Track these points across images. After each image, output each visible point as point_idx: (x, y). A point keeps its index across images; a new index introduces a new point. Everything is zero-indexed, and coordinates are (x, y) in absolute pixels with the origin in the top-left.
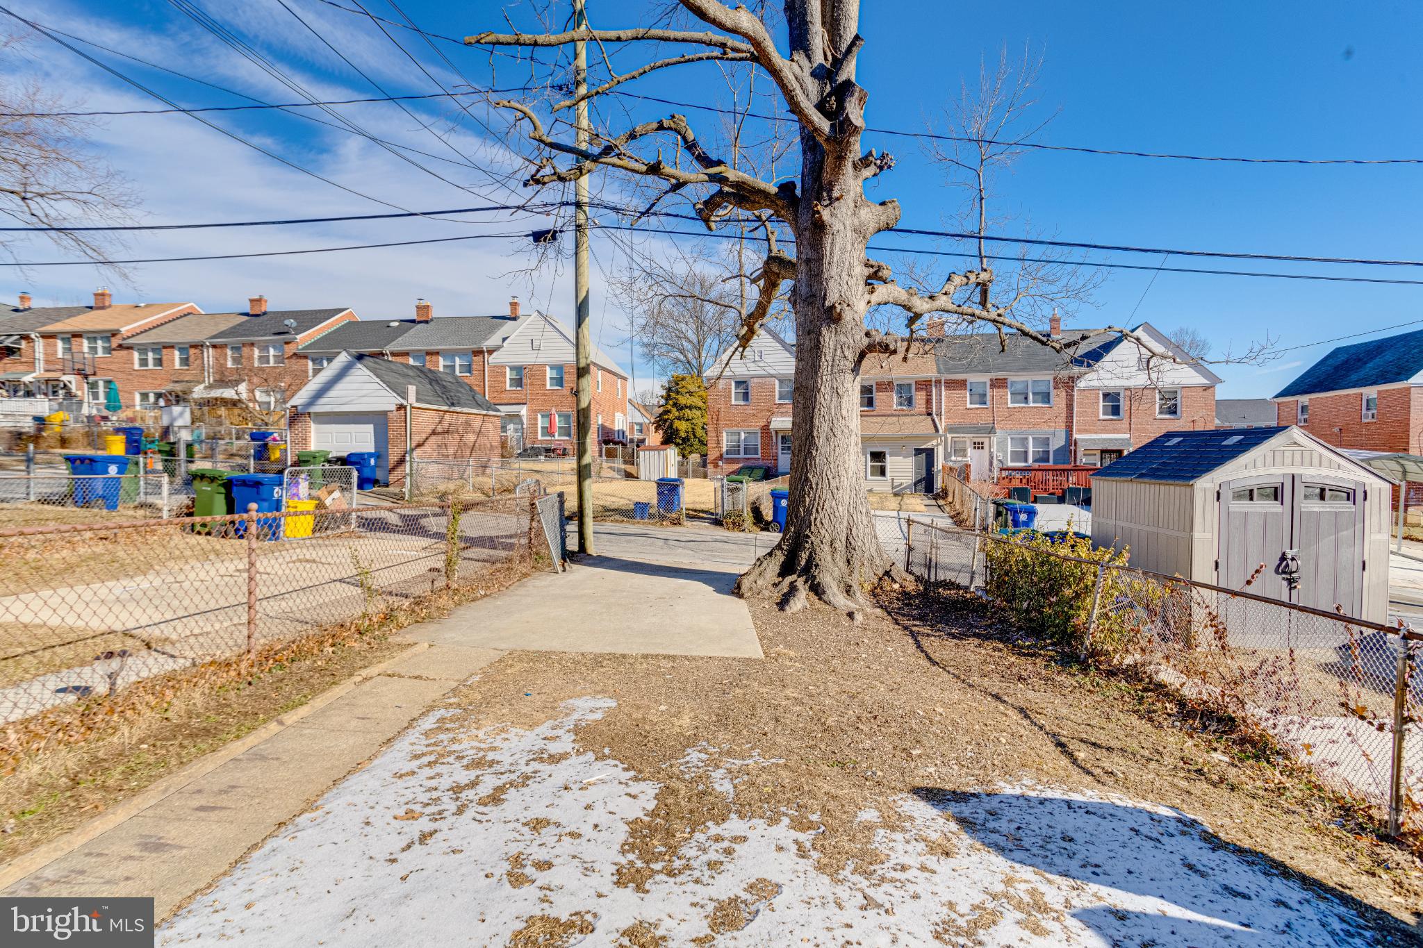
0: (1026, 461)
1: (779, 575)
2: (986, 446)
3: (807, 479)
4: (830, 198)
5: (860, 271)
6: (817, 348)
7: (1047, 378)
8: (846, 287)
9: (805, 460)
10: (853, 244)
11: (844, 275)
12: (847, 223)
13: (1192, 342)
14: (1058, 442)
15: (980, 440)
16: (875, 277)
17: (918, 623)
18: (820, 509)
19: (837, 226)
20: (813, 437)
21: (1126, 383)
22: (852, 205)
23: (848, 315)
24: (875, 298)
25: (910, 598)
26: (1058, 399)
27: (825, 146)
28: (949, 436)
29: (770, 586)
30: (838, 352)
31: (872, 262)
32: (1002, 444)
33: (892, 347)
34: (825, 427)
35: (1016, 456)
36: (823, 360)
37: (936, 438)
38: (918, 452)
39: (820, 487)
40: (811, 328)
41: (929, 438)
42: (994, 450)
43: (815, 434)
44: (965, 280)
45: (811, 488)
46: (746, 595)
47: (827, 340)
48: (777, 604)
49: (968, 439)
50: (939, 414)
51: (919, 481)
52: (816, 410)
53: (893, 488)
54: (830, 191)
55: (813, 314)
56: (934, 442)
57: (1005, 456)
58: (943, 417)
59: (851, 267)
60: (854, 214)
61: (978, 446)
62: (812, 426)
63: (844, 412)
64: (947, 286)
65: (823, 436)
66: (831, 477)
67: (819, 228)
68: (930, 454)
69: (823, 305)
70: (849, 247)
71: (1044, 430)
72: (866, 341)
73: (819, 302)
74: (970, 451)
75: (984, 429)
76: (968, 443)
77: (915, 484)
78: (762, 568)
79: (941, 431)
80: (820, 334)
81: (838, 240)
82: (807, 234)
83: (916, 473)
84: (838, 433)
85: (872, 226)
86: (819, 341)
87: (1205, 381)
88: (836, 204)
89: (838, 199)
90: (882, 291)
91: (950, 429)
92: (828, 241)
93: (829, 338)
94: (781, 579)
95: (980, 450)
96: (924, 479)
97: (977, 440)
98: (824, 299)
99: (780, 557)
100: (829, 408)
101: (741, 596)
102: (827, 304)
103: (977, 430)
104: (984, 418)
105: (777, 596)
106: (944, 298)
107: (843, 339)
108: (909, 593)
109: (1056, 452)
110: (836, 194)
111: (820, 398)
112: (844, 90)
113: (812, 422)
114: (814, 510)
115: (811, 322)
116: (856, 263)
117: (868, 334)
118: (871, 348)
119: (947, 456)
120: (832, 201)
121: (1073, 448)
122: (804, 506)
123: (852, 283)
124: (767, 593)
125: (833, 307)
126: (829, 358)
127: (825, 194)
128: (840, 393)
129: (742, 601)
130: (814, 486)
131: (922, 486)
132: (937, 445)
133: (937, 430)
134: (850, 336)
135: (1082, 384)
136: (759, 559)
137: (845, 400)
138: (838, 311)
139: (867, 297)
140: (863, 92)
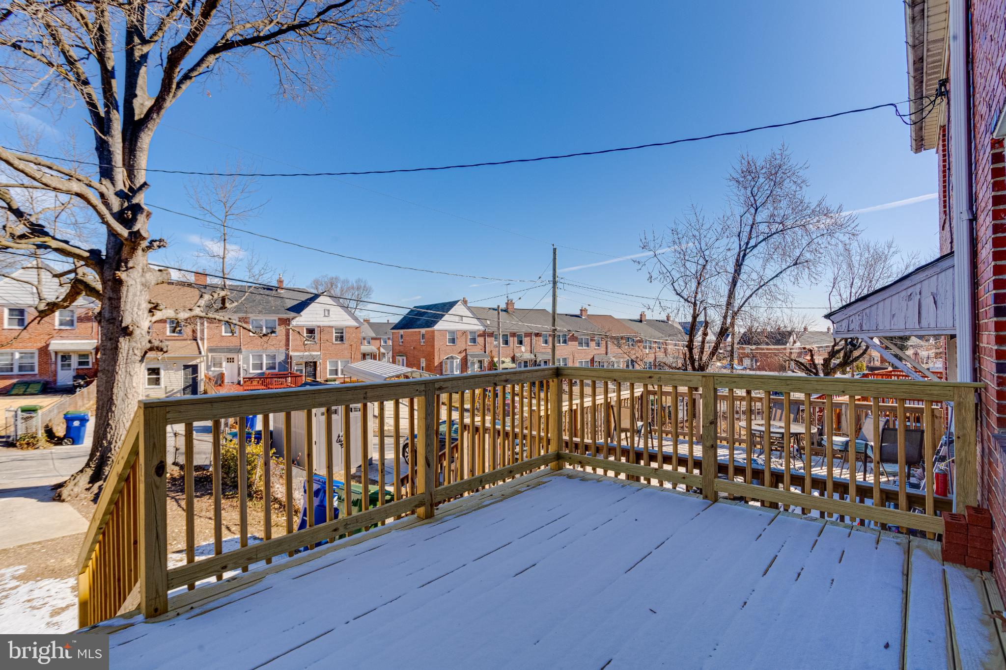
0: (262, 369)
1: (89, 483)
2: (236, 360)
3: (108, 424)
4: (126, 267)
5: (146, 306)
6: (116, 349)
7: (274, 318)
8: (136, 316)
9: (107, 413)
10: (141, 292)
11: (135, 309)
12: (138, 280)
13: (365, 287)
14: (281, 358)
15: (232, 357)
16: (154, 308)
17: (179, 494)
18: (118, 441)
19: (131, 282)
20: (113, 400)
21: (318, 324)
22: (141, 271)
23: (137, 332)
24: (154, 319)
25: (175, 481)
26: (280, 330)
27: (125, 242)
28: (210, 355)
29: (84, 491)
30: (131, 351)
31: (153, 301)
32: (246, 360)
33: (165, 350)
34: (121, 394)
35: (255, 367)
36: (120, 356)
37: (200, 357)
38: (186, 367)
39: (118, 427)
40: (112, 337)
41: (195, 358)
42: (241, 363)
43: (114, 398)
44: (211, 297)
45: (111, 428)
46: (66, 500)
47: (123, 344)
48: (92, 501)
49: (223, 356)
50: (202, 339)
51: (187, 387)
52: (115, 384)
53: (166, 393)
54: (126, 263)
55: (113, 329)
56: (198, 361)
57: (248, 367)
58: (206, 341)
59: (139, 305)
60: (142, 276)
61: (230, 360)
62: (112, 394)
63: (134, 384)
64: (200, 301)
65: (120, 399)
66: (125, 421)
67: (118, 283)
68: (195, 369)
69: (121, 325)
70: (138, 293)
71: (272, 351)
72: (149, 346)
73: (117, 323)
74: (224, 364)
75: (234, 349)
76: (223, 359)
77: (184, 389)
78: (76, 481)
79: (203, 353)
80: (118, 341)
81: (131, 289)
82: (110, 283)
83: (185, 382)
84: (130, 396)
85: (153, 282)
86: (117, 346)
87: (355, 324)
88: (130, 270)
89: (131, 268)
90: (159, 315)
91: (211, 350)
92: (124, 289)
93: (124, 344)
94: (91, 485)
95: (232, 363)
96: (190, 385)
97: (229, 357)
98: (121, 321)
99: (89, 472)
100: (124, 383)
101: (63, 501)
102: (124, 325)
103: (230, 350)
104: (234, 342)
105: (90, 496)
106: (198, 309)
107: (134, 344)
108: (175, 478)
109: (280, 363)
110: (130, 265)
111: (118, 377)
112: (137, 209)
113: (112, 391)
114: (114, 442)
115: (112, 333)
116: (143, 302)
117: (150, 342)
118: (151, 349)
119: (208, 368)
120: (127, 269)
121: (289, 360)
122: (107, 440)
123: (140, 313)
124: (83, 496)
125: (127, 327)
126: (125, 355)
127: (123, 264)
128: (132, 374)
129: (64, 504)
130: (114, 428)
131: (189, 390)
132: (201, 362)
133: (200, 353)
134: (139, 343)
135: (294, 323)
136: (72, 476)
137: (135, 378)
138: (131, 330)
139: (150, 318)
140: (149, 215)
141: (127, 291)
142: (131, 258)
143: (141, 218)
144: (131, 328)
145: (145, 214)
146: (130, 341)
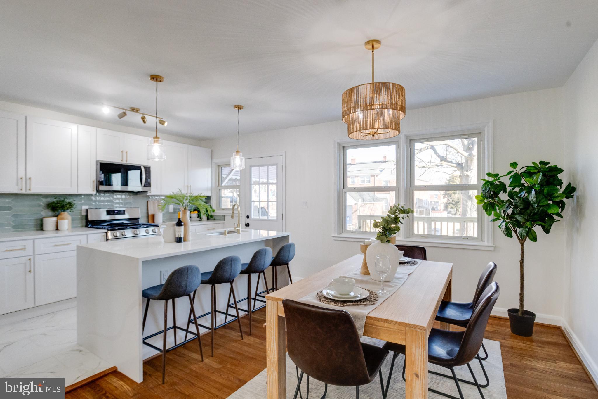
69: (468, 195)
89: (472, 169)
110: (471, 168)
120: (470, 170)
141: (471, 180)
142: (472, 165)
144: (472, 196)
146: (472, 202)
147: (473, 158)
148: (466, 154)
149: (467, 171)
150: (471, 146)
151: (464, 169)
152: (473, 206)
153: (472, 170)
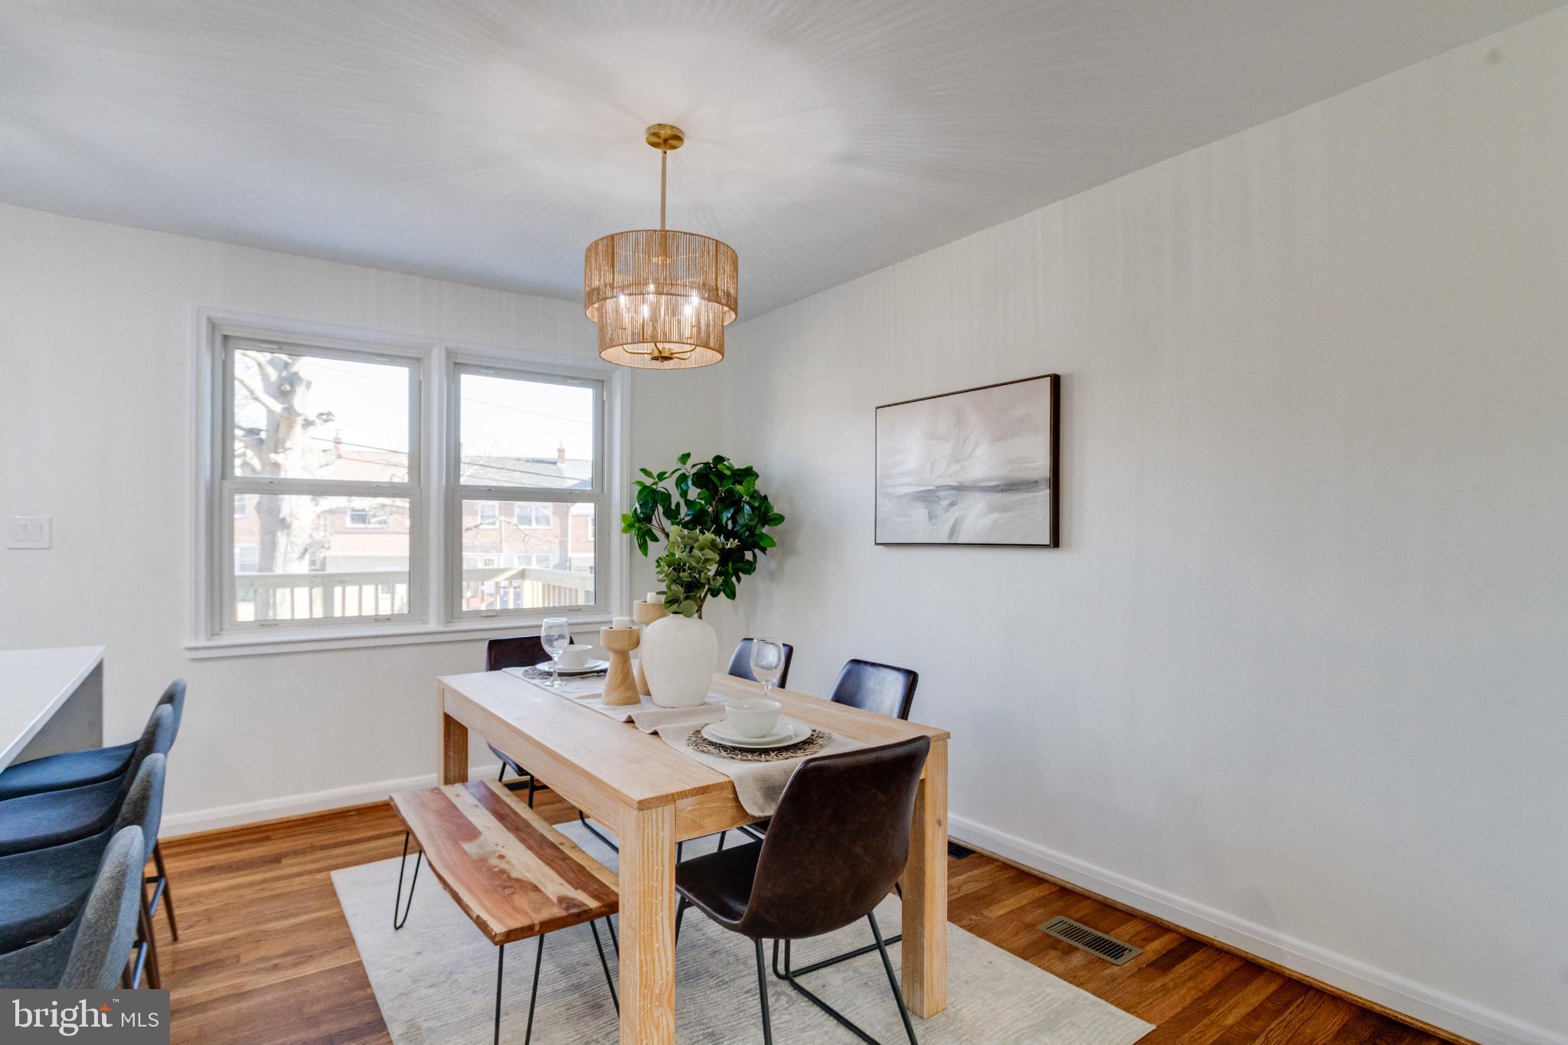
4: (284, 448)
23: (296, 525)
30: (289, 547)
33: (326, 546)
40: (270, 532)
54: (284, 442)
55: (271, 519)
69: (278, 516)
72: (308, 541)
80: (276, 536)
86: (275, 540)
93: (281, 538)
102: (281, 517)
107: (292, 539)
110: (288, 445)
115: (269, 527)
117: (310, 536)
120: (285, 450)
125: (284, 520)
134: (297, 537)
140: (309, 385)
142: (289, 437)
143: (300, 390)
144: (288, 520)
145: (304, 383)
146: (288, 535)
147: (295, 421)
148: (277, 407)
149: (276, 452)
150: (288, 388)
151: (264, 447)
152: (292, 548)
153: (288, 452)
